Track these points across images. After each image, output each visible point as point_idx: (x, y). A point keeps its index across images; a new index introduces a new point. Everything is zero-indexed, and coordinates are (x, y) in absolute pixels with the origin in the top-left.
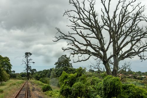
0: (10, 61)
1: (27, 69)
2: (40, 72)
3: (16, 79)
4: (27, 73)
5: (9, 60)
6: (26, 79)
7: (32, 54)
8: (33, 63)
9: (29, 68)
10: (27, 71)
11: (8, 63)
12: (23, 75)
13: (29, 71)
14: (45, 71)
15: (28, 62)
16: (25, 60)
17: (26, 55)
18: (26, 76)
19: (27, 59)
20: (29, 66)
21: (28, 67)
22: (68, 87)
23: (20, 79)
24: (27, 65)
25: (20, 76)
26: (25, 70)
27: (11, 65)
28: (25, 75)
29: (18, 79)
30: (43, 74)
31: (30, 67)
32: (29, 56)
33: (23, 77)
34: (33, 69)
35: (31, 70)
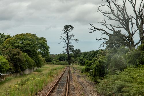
0: (47, 43)
1: (67, 49)
2: (87, 54)
3: (51, 64)
4: (68, 56)
5: (46, 41)
6: (66, 64)
7: (73, 28)
8: (77, 40)
9: (70, 49)
10: (68, 52)
11: (45, 45)
12: (61, 58)
13: (70, 53)
14: (93, 53)
15: (68, 40)
16: (64, 36)
17: (65, 29)
18: (67, 60)
19: (67, 35)
20: (70, 45)
21: (69, 47)
22: (88, 67)
23: (58, 64)
24: (68, 44)
25: (58, 59)
26: (65, 51)
27: (49, 47)
28: (65, 58)
29: (56, 64)
30: (90, 57)
31: (72, 46)
32: (70, 30)
33: (62, 60)
34: (76, 50)
35: (73, 51)
